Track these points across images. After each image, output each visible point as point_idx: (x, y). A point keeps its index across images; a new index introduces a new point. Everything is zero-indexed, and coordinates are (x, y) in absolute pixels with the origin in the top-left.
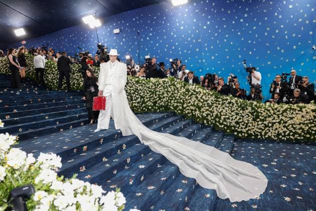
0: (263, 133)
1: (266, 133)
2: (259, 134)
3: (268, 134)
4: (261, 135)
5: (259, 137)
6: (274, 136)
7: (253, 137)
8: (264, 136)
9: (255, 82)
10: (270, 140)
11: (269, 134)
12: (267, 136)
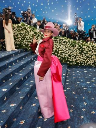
0: (86, 62)
1: (87, 62)
2: (83, 62)
3: (89, 63)
4: (84, 63)
5: (83, 64)
6: (92, 63)
7: (79, 65)
8: (87, 63)
10: (90, 66)
11: (89, 62)
12: (88, 64)
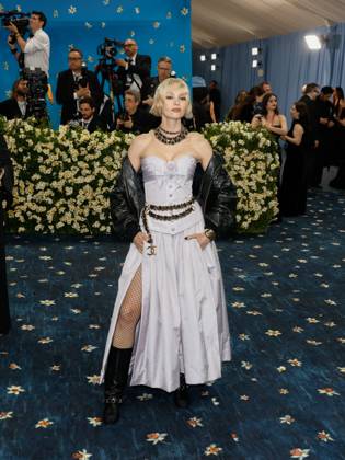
0: (50, 217)
1: (58, 216)
2: (39, 219)
3: (63, 219)
4: (45, 222)
5: (38, 227)
6: (80, 223)
7: (21, 229)
8: (54, 223)
9: (32, 64)
10: (68, 234)
11: (67, 218)
12: (60, 225)
